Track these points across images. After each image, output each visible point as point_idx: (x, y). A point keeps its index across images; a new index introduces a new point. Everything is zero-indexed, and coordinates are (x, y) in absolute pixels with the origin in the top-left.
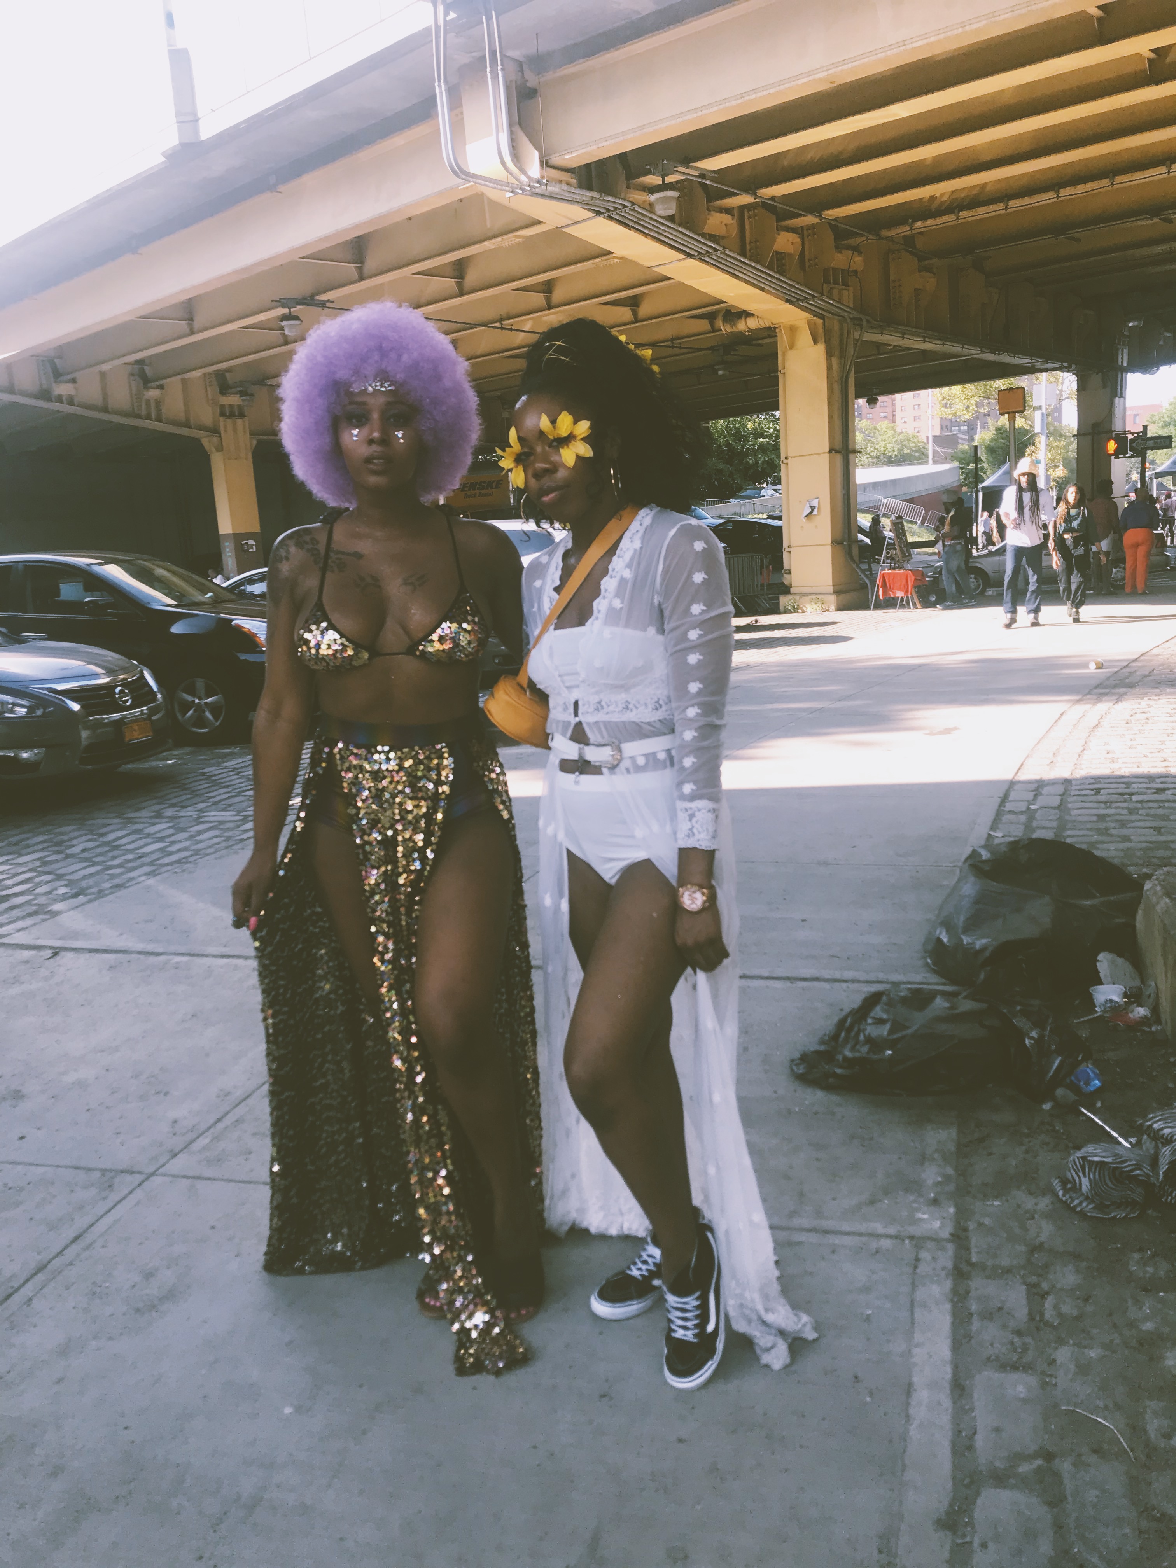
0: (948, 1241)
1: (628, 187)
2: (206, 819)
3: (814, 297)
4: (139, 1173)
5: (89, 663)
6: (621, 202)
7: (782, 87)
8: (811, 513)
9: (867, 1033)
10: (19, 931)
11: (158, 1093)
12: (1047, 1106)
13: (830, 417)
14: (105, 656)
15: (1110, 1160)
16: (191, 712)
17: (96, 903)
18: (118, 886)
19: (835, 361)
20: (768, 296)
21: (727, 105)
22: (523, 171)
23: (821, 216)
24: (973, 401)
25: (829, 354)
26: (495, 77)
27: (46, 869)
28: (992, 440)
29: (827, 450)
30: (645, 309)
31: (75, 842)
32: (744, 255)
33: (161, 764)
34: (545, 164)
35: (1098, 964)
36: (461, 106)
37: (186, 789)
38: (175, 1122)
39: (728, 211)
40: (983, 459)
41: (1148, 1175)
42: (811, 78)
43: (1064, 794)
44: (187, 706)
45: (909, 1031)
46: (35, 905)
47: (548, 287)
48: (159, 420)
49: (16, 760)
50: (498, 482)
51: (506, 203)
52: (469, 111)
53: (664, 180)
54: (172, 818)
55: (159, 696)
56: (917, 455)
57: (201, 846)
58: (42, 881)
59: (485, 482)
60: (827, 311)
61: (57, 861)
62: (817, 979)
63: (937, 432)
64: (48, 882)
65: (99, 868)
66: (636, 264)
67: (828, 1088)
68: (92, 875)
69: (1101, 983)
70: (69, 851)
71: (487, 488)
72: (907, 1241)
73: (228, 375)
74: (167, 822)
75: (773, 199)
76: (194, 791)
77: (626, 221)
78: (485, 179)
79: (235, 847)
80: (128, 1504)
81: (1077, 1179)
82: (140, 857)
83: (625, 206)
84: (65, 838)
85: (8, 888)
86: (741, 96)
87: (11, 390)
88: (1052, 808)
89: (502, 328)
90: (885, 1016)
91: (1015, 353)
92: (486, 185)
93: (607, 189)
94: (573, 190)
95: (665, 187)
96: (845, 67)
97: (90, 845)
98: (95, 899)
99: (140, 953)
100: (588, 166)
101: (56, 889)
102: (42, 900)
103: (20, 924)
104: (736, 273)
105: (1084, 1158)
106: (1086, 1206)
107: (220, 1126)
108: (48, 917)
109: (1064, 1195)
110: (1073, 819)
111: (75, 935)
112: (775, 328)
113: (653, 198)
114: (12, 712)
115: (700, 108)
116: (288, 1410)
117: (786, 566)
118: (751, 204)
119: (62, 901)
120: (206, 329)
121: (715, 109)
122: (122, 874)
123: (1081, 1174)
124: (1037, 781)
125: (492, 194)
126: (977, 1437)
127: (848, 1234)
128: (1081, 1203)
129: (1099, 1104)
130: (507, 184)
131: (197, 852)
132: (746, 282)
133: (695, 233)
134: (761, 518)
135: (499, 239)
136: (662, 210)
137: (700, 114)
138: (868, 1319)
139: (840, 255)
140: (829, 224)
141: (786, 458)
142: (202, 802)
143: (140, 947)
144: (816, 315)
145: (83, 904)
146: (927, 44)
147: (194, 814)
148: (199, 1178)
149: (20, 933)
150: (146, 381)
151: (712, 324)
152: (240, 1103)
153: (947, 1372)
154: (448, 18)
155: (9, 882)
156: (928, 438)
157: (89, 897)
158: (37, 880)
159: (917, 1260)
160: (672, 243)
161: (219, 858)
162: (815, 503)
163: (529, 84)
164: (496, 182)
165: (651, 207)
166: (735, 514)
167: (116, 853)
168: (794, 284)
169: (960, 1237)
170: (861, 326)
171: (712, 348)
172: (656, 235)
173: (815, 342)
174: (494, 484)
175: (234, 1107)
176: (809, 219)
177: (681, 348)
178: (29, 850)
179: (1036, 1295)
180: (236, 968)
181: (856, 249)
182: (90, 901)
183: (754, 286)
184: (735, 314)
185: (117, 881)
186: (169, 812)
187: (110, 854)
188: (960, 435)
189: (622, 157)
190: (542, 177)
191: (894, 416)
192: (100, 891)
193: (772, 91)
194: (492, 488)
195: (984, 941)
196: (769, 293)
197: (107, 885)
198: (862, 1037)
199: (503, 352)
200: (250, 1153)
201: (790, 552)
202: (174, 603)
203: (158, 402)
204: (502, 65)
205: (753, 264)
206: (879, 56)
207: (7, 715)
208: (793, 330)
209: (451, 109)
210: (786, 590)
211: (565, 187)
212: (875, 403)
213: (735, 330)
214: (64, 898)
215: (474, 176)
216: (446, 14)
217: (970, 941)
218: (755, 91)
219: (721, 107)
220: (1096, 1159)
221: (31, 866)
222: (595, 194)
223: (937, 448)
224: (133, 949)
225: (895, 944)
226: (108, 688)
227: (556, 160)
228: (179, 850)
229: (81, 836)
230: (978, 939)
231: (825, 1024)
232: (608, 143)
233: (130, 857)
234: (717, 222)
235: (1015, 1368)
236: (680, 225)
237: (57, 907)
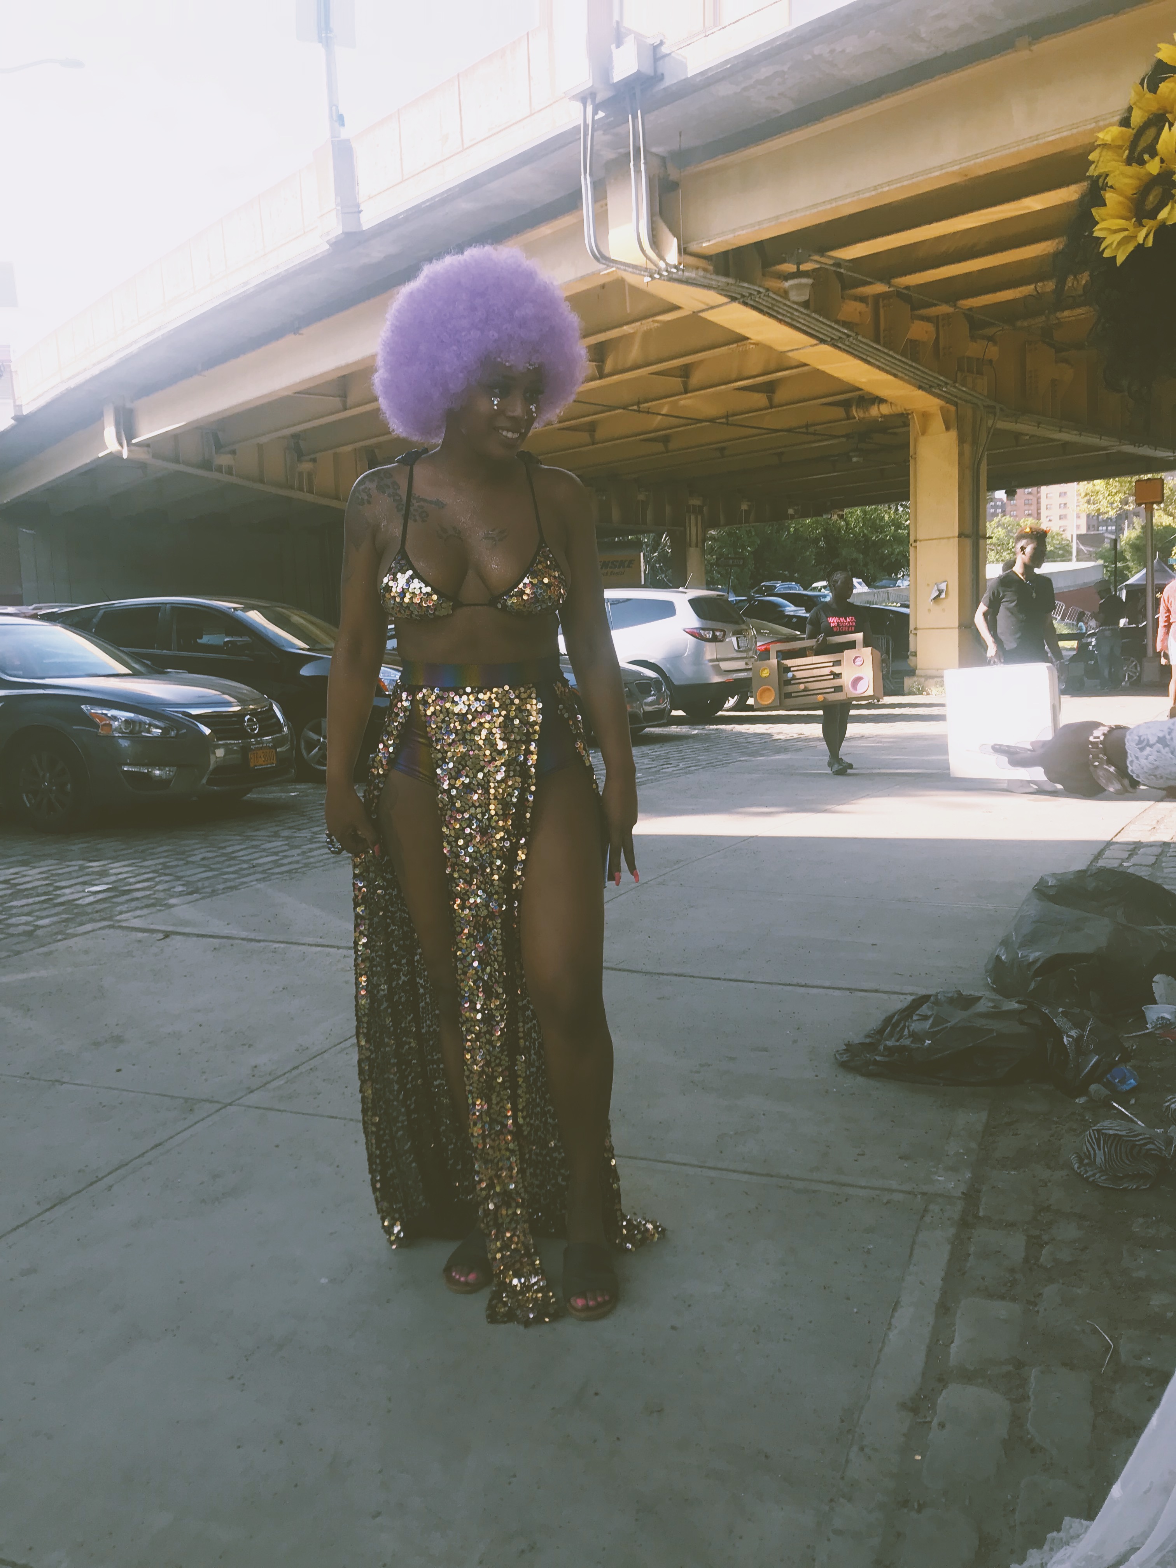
0: (959, 1198)
1: (764, 275)
2: (320, 839)
3: (946, 384)
4: (218, 1102)
5: (224, 693)
6: (756, 288)
7: (915, 180)
8: (939, 596)
9: (911, 1028)
10: (135, 918)
11: (244, 1045)
12: (1081, 1100)
13: (961, 502)
14: (240, 688)
15: (1124, 1133)
16: (316, 749)
17: (209, 900)
18: (231, 888)
19: (967, 448)
20: (901, 382)
21: (861, 196)
22: (662, 258)
23: (955, 306)
24: (1117, 498)
25: (961, 441)
26: (638, 171)
27: (167, 871)
28: (1138, 538)
29: (957, 534)
30: (781, 396)
31: (196, 852)
32: (877, 341)
33: (284, 795)
34: (683, 251)
35: (1153, 984)
36: (606, 198)
37: (304, 816)
38: (256, 1067)
39: (862, 299)
40: (1128, 557)
41: (1161, 1149)
42: (944, 171)
43: (1160, 854)
44: (311, 745)
45: (949, 1024)
46: (154, 898)
47: (685, 372)
48: (311, 491)
49: (148, 776)
50: (631, 562)
51: (644, 287)
52: (614, 202)
53: (798, 268)
54: (287, 838)
55: (285, 729)
56: (1061, 552)
57: (312, 860)
58: (162, 880)
59: (617, 561)
60: (960, 398)
61: (177, 866)
62: (876, 991)
63: (1083, 531)
64: (167, 882)
65: (216, 873)
66: (770, 348)
67: (869, 1075)
68: (208, 878)
69: (1155, 1002)
70: (190, 859)
71: (619, 567)
72: (919, 1196)
73: (376, 451)
74: (282, 841)
75: (907, 288)
76: (312, 817)
77: (761, 307)
78: (624, 264)
79: (343, 863)
80: (175, 1336)
81: (1092, 1153)
82: (254, 867)
83: (759, 292)
84: (187, 849)
85: (131, 884)
86: (875, 188)
87: (177, 461)
88: (1148, 866)
89: (639, 411)
90: (930, 1013)
91: (1156, 445)
92: (625, 270)
93: (742, 276)
94: (708, 276)
95: (799, 274)
96: (978, 161)
97: (210, 855)
98: (209, 897)
99: (243, 939)
100: (726, 253)
101: (174, 887)
102: (161, 895)
103: (138, 913)
104: (869, 359)
105: (1098, 1131)
106: (1100, 1179)
107: (295, 1072)
108: (163, 908)
109: (1078, 1168)
110: (1164, 875)
111: (186, 923)
112: (908, 414)
113: (787, 284)
114: (149, 732)
115: (835, 199)
116: (324, 1281)
117: (912, 648)
118: (886, 292)
119: (178, 897)
120: (359, 405)
121: (849, 200)
122: (235, 879)
123: (1096, 1147)
124: (1135, 843)
125: (632, 279)
126: (953, 1345)
127: (864, 1188)
128: (1094, 1175)
129: (1133, 1102)
130: (646, 269)
131: (306, 865)
132: (878, 367)
133: (828, 319)
134: (896, 607)
135: (638, 324)
136: (794, 296)
137: (834, 205)
138: (869, 1252)
139: (974, 344)
140: (964, 313)
141: (915, 541)
142: (318, 826)
143: (244, 934)
144: (948, 401)
145: (197, 900)
146: (1061, 138)
147: (309, 835)
148: (271, 1109)
149: (136, 920)
150: (300, 455)
151: (847, 412)
152: (315, 1057)
153: (937, 1296)
154: (596, 117)
155: (132, 880)
156: (1072, 536)
157: (202, 895)
158: (157, 880)
159: (926, 1210)
160: (805, 328)
161: (326, 870)
162: (943, 586)
163: (671, 178)
164: (635, 267)
165: (785, 294)
166: (868, 602)
167: (232, 862)
168: (926, 371)
169: (971, 1196)
170: (995, 415)
171: (847, 436)
172: (789, 321)
173: (948, 428)
174: (626, 564)
175: (311, 1059)
176: (945, 309)
177: (814, 434)
178: (152, 857)
179: (1035, 1244)
180: (328, 955)
181: (991, 339)
182: (202, 898)
183: (887, 372)
184: (868, 400)
185: (229, 884)
186: (286, 833)
187: (228, 863)
188: (1106, 535)
189: (759, 246)
190: (680, 264)
191: (1039, 514)
192: (213, 891)
193: (905, 183)
194: (624, 567)
195: (1037, 954)
196: (901, 379)
197: (221, 887)
198: (906, 1032)
199: (640, 435)
200: (319, 1094)
201: (916, 634)
202: (307, 647)
203: (310, 475)
204: (645, 159)
205: (886, 351)
206: (1012, 150)
207: (143, 734)
208: (925, 416)
209: (595, 200)
210: (912, 672)
211: (701, 273)
212: (1014, 495)
213: (867, 415)
214: (181, 894)
215: (615, 262)
216: (595, 113)
217: (1025, 954)
218: (889, 183)
219: (855, 198)
220: (1111, 1132)
221: (153, 868)
222: (731, 281)
223: (1082, 547)
224: (237, 936)
225: (960, 968)
226: (239, 715)
227: (694, 247)
228: (290, 863)
229: (202, 848)
230: (1031, 953)
231: (874, 1021)
232: (744, 232)
233: (245, 866)
234: (851, 309)
235: (1003, 1298)
236: (815, 312)
237: (172, 901)
